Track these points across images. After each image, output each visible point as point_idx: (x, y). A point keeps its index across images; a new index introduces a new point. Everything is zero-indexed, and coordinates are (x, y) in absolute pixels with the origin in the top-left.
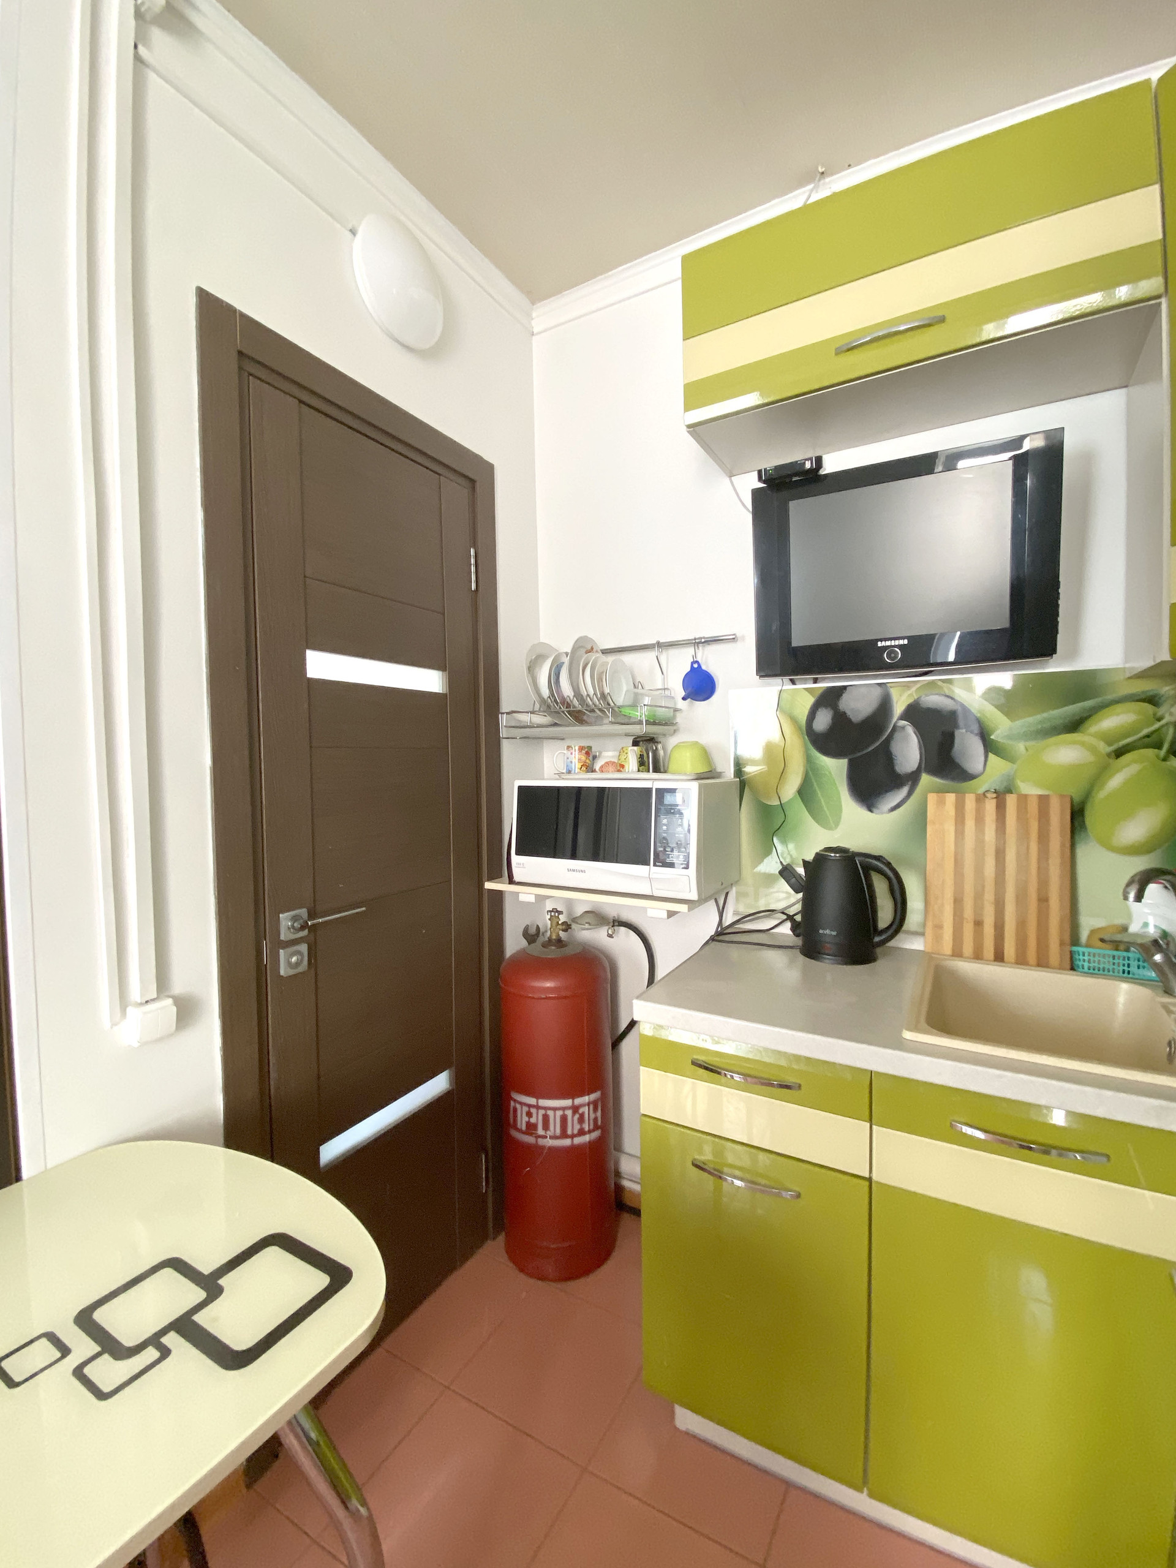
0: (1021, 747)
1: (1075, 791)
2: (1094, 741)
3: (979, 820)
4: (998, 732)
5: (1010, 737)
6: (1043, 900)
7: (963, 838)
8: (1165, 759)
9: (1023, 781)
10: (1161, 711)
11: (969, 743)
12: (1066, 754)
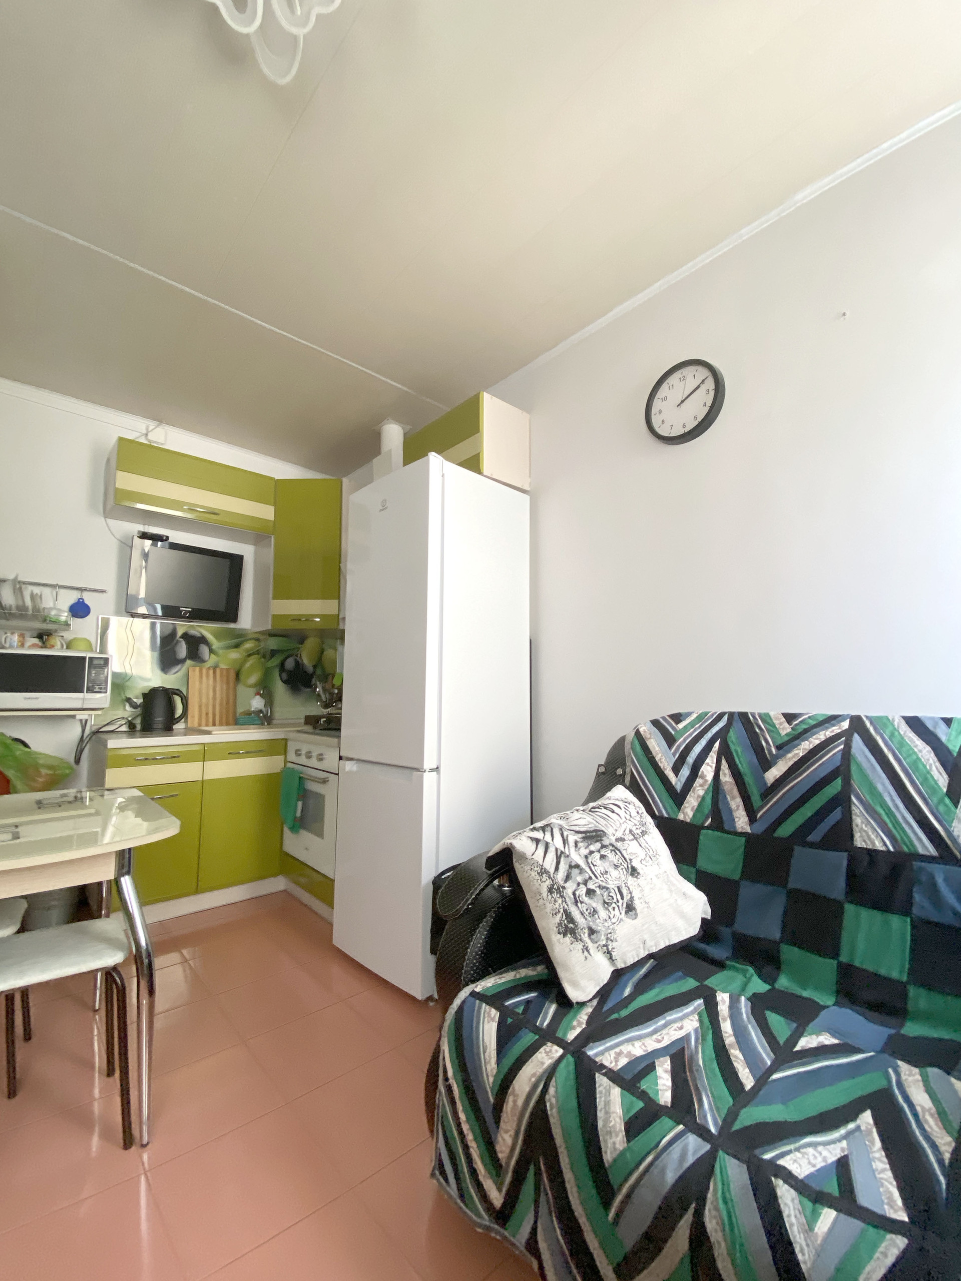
1: (236, 667)
2: (241, 651)
3: (208, 677)
4: (214, 646)
5: (218, 648)
6: (227, 703)
7: (202, 683)
8: (260, 658)
9: (221, 664)
10: (260, 644)
11: (204, 650)
12: (234, 655)
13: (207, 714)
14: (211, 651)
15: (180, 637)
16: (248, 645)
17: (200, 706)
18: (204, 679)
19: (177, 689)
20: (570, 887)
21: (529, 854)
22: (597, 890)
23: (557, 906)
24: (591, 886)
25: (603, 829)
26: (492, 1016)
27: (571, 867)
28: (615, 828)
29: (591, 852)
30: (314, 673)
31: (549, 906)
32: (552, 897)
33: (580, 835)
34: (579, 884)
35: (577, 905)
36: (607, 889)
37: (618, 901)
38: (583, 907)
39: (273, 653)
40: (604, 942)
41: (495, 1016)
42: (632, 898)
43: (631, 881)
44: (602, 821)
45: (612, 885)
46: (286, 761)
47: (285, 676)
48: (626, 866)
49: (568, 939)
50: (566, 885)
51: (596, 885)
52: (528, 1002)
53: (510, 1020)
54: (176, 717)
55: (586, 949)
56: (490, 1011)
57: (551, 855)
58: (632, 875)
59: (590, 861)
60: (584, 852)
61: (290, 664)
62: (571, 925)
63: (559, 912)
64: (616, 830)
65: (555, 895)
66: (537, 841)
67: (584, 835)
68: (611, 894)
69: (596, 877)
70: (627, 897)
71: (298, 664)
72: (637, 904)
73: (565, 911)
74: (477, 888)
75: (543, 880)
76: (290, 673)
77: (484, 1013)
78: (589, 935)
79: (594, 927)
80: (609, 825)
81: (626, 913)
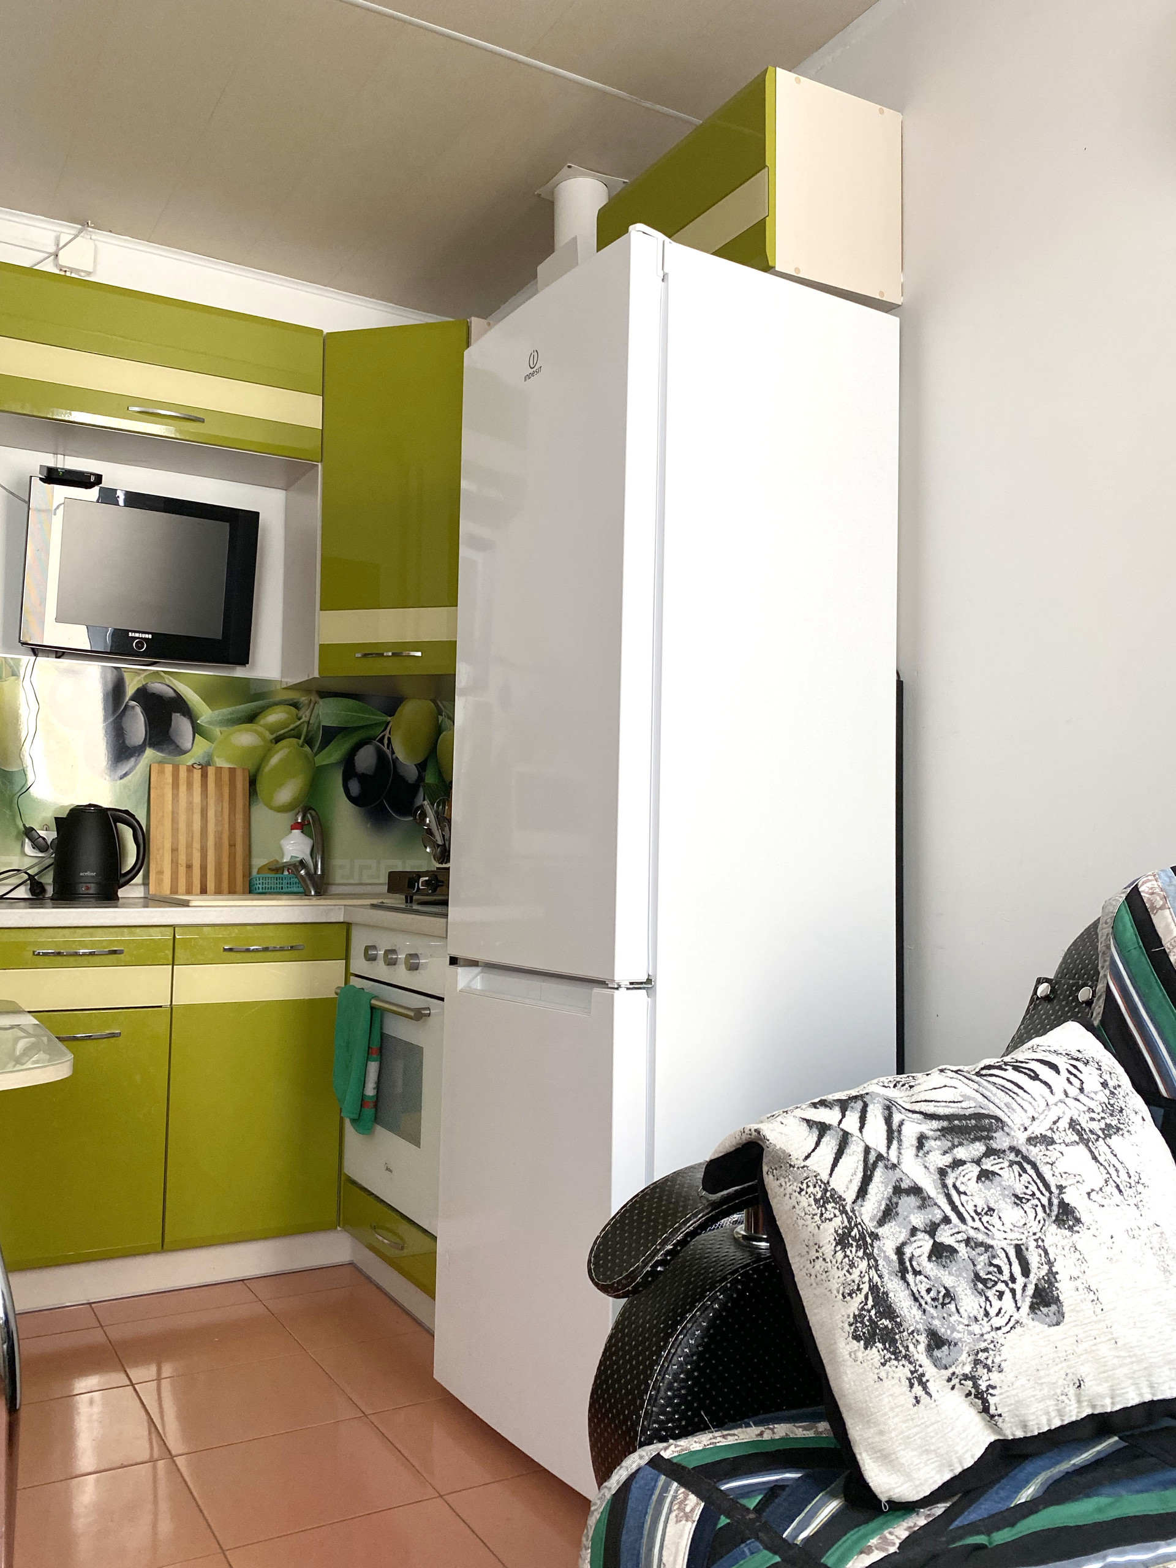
0: (217, 731)
1: (250, 765)
2: (261, 729)
3: (190, 785)
4: (202, 718)
5: (210, 723)
6: (232, 845)
7: (178, 801)
8: (302, 746)
9: (217, 757)
10: (301, 713)
11: (182, 725)
12: (246, 738)
13: (189, 867)
14: (197, 729)
15: (133, 699)
16: (275, 717)
17: (175, 850)
18: (183, 788)
19: (126, 812)
20: (891, 1236)
21: (797, 1154)
22: (962, 1249)
23: (856, 1273)
24: (945, 1236)
25: (999, 1113)
26: (688, 1509)
27: (898, 1191)
28: (1031, 1113)
29: (957, 1163)
30: (421, 779)
31: (837, 1278)
32: (846, 1256)
33: (935, 1124)
34: (914, 1231)
35: (903, 1278)
36: (988, 1247)
37: (1013, 1279)
38: (920, 1285)
39: (330, 734)
40: (967, 1369)
41: (693, 1510)
42: (1052, 1275)
43: (1055, 1236)
44: (1001, 1098)
45: (1002, 1240)
46: (348, 974)
47: (355, 787)
48: (1045, 1201)
49: (876, 1353)
50: (881, 1231)
51: (959, 1237)
52: (774, 1491)
53: (723, 1521)
54: (123, 872)
55: (918, 1379)
56: (685, 1499)
57: (852, 1161)
58: (1059, 1222)
59: (949, 1182)
60: (938, 1159)
61: (366, 759)
62: (886, 1322)
63: (859, 1289)
64: (1033, 1118)
65: (852, 1252)
66: (823, 1129)
67: (945, 1124)
68: (995, 1262)
69: (963, 1220)
70: (1038, 1271)
71: (385, 763)
72: (1065, 1289)
73: (874, 1288)
74: (679, 1228)
75: (827, 1215)
76: (363, 778)
77: (671, 1503)
78: (930, 1349)
79: (941, 1330)
80: (1015, 1106)
81: (1033, 1308)
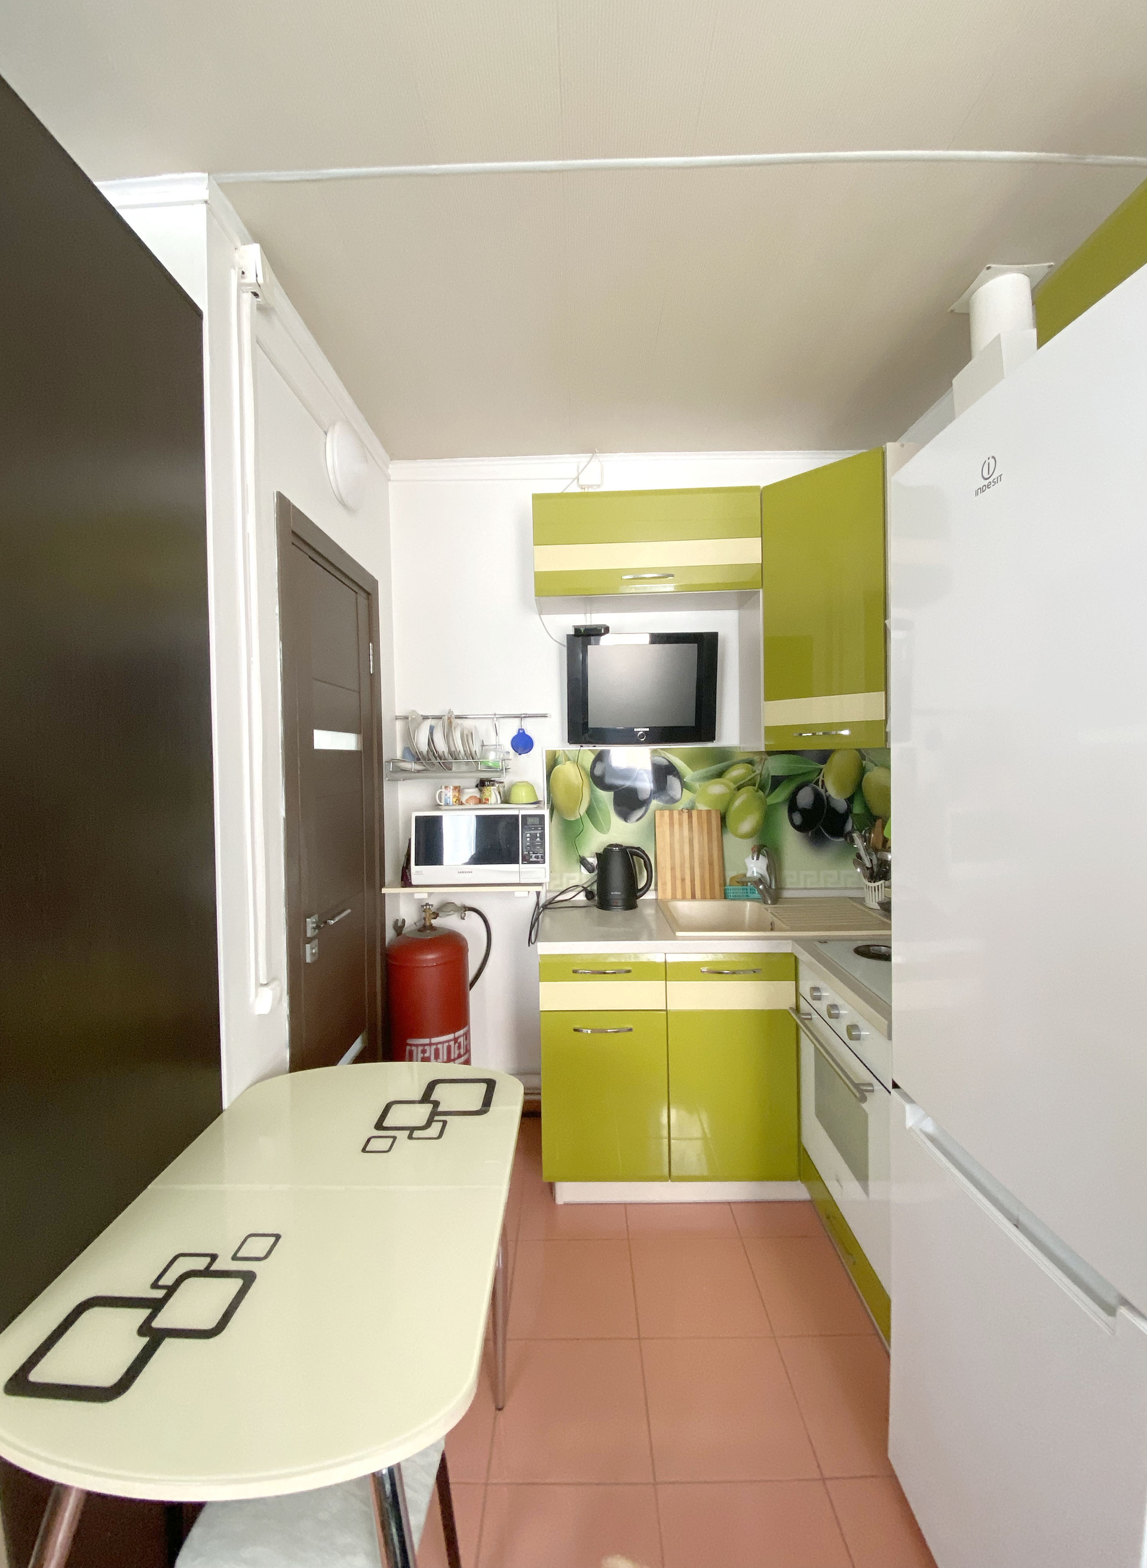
0: (697, 785)
1: (721, 807)
2: (727, 782)
3: (681, 824)
4: (687, 777)
5: (693, 780)
6: (711, 864)
7: (674, 835)
8: (757, 791)
9: (698, 803)
10: (755, 768)
11: (673, 782)
12: (717, 788)
13: (683, 880)
14: (684, 785)
16: (737, 772)
17: (673, 869)
18: (676, 827)
19: (638, 848)
30: (849, 810)
39: (777, 782)
46: (798, 995)
47: (798, 818)
54: (639, 888)
61: (805, 798)
71: (820, 800)
76: (804, 812)
